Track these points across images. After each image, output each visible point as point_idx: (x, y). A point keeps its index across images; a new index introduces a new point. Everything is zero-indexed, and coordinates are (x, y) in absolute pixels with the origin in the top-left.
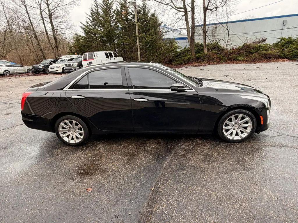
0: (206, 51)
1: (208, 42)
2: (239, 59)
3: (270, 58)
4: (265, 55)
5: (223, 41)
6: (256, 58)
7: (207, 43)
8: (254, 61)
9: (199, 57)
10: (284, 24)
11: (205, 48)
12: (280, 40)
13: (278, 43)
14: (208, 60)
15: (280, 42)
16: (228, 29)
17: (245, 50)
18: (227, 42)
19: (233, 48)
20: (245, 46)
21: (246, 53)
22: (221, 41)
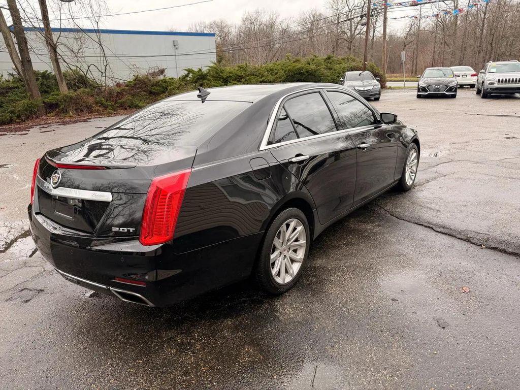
0: (66, 88)
1: (63, 67)
5: (96, 68)
7: (62, 71)
9: (53, 102)
10: (177, 47)
11: (62, 81)
12: (186, 72)
13: (184, 78)
14: (76, 110)
15: (187, 76)
16: (100, 45)
17: (140, 88)
18: (105, 70)
19: (118, 85)
20: (139, 80)
21: (145, 93)
22: (92, 68)
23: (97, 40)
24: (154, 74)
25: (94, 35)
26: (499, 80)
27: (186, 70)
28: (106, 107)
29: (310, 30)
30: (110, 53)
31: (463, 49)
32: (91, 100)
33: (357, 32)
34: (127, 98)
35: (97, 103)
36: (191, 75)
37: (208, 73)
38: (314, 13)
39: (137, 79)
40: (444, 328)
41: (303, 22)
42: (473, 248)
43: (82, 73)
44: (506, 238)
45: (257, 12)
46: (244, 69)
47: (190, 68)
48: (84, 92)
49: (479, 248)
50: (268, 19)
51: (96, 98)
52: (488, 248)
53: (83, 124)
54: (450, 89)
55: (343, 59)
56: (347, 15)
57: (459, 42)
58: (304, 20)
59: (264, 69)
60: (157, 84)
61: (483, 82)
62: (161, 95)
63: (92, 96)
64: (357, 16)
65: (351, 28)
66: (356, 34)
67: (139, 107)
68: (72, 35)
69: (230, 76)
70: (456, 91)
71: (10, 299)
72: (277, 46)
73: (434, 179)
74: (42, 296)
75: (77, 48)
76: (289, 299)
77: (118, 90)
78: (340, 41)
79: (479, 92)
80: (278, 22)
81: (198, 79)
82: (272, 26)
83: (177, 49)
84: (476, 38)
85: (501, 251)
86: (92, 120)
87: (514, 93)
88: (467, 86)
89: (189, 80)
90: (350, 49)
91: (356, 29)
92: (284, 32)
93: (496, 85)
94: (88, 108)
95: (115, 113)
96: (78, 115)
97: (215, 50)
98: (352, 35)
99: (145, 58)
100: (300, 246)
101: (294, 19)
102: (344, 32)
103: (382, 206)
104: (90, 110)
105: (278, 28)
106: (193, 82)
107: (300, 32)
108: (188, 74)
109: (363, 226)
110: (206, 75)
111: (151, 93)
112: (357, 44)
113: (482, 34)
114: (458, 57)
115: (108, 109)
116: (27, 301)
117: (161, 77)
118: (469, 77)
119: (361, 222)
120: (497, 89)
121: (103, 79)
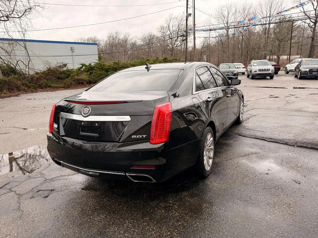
0: (2, 75)
2: (53, 85)
3: (82, 84)
4: (78, 80)
5: (22, 63)
6: (71, 84)
8: (69, 87)
10: (73, 51)
12: (81, 66)
13: (79, 69)
14: (9, 89)
15: (81, 68)
16: (26, 48)
17: (52, 75)
18: (28, 64)
19: (37, 73)
20: (51, 70)
21: (55, 78)
22: (19, 62)
23: (23, 46)
24: (60, 67)
25: (21, 43)
26: (259, 69)
27: (81, 64)
28: (29, 87)
29: (148, 44)
30: (32, 53)
31: (233, 55)
32: (19, 83)
33: (175, 45)
34: (43, 81)
35: (23, 85)
36: (84, 67)
37: (95, 66)
38: (150, 34)
39: (49, 70)
40: (299, 184)
41: (144, 39)
42: (290, 147)
43: (12, 66)
44: (305, 141)
45: (117, 33)
46: (118, 64)
47: (84, 63)
48: (14, 78)
49: (293, 147)
50: (123, 37)
51: (22, 82)
52: (297, 146)
53: (16, 98)
54: (235, 75)
55: (173, 60)
56: (170, 36)
57: (231, 51)
58: (145, 38)
59: (129, 64)
60: (64, 72)
61: (251, 71)
62: (66, 80)
63: (20, 80)
64: (175, 36)
65: (172, 43)
66: (175, 47)
67: (51, 87)
68: (7, 42)
69: (109, 68)
70: (237, 76)
71: (33, 197)
72: (129, 52)
73: (251, 117)
74: (54, 194)
75: (10, 50)
76: (212, 179)
77: (37, 76)
78: (166, 50)
79: (248, 76)
80: (129, 38)
81: (89, 69)
82: (126, 41)
83: (73, 52)
84: (239, 49)
85: (304, 147)
86: (21, 95)
87: (266, 76)
88: (240, 74)
89: (83, 70)
90: (172, 55)
91: (174, 44)
92: (134, 45)
93: (258, 72)
94: (17, 88)
95: (36, 90)
96: (10, 92)
97: (97, 53)
98: (173, 48)
99: (55, 57)
100: (212, 149)
101: (139, 38)
102: (168, 46)
103: (232, 131)
104: (18, 89)
105: (130, 42)
106: (85, 72)
107: (143, 45)
108: (82, 67)
109: (228, 142)
110: (94, 67)
111: (59, 78)
112: (176, 52)
113: (242, 47)
114: (231, 59)
115: (31, 88)
116: (46, 197)
117: (65, 69)
118: (242, 69)
119: (226, 139)
120: (258, 74)
121: (27, 70)
